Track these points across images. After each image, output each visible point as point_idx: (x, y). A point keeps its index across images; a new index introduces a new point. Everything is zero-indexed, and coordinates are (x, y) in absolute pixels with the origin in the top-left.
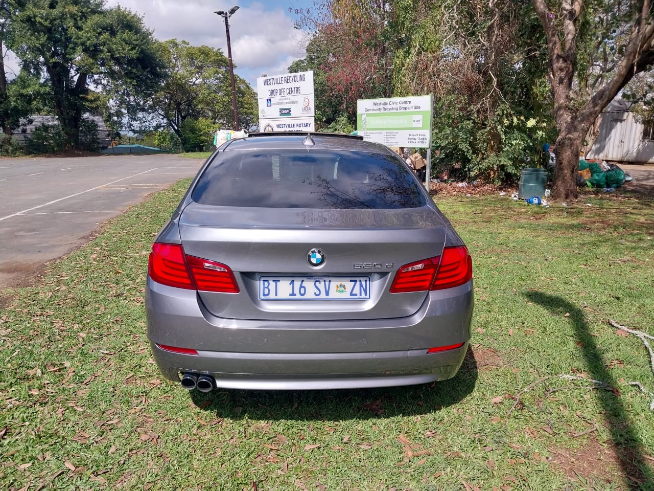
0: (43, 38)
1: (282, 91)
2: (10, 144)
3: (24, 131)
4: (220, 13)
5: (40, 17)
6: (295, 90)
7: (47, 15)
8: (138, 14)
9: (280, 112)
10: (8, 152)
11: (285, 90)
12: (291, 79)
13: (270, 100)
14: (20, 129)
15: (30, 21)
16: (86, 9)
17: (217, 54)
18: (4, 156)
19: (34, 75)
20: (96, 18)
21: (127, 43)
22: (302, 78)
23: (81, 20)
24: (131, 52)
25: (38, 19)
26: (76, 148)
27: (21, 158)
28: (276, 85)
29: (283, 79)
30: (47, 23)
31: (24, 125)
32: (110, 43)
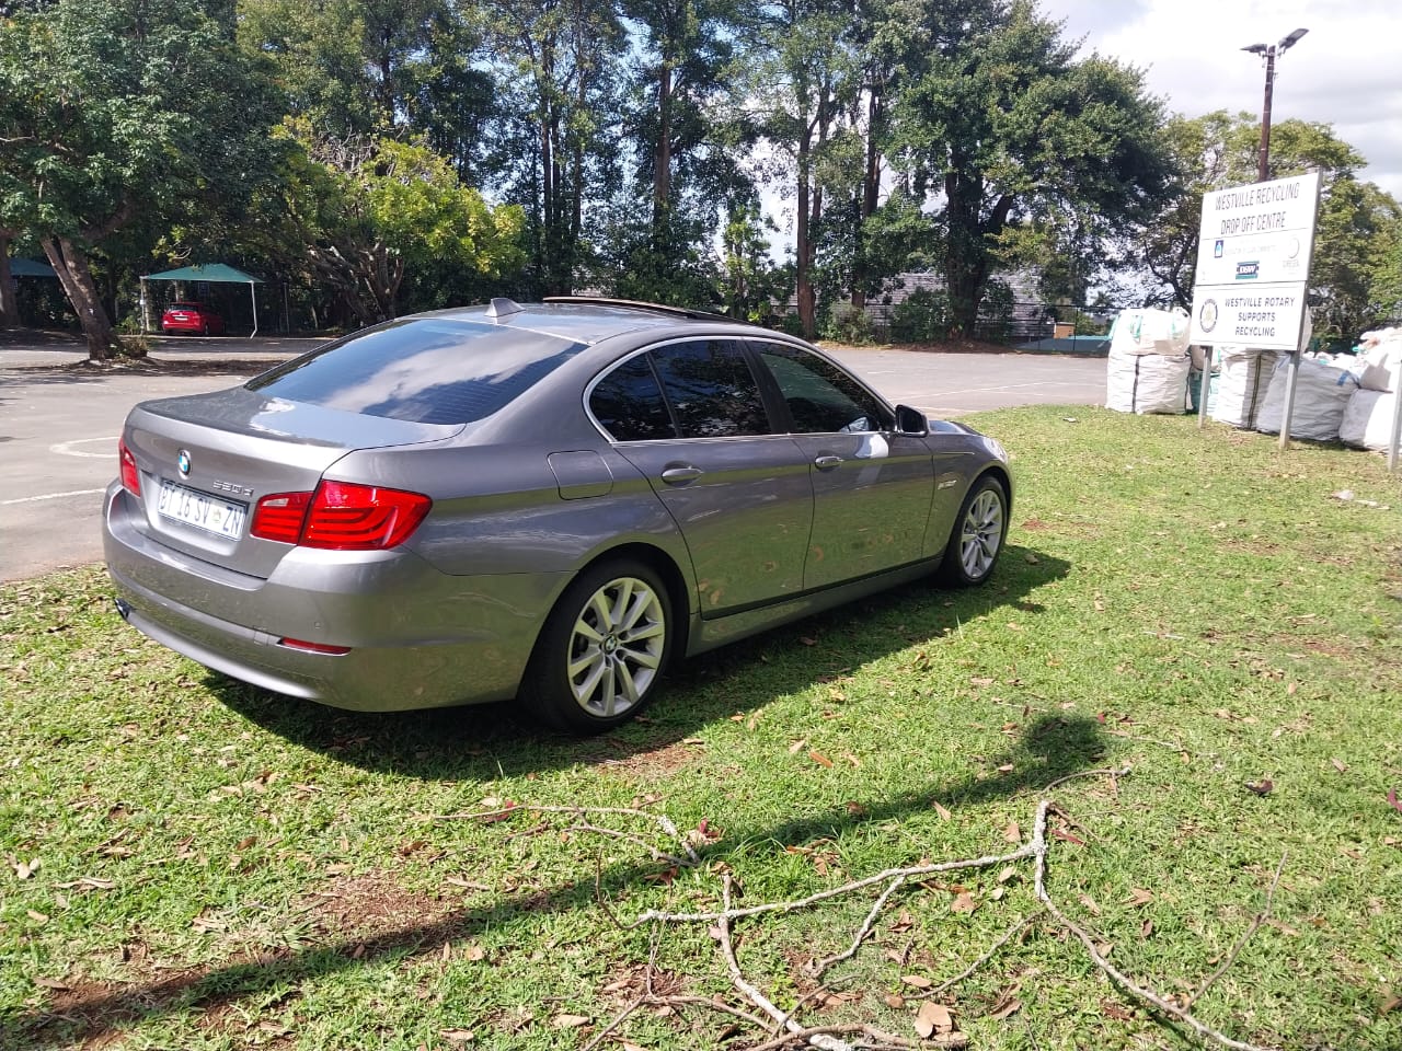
0: (940, 130)
1: (1247, 223)
2: (857, 324)
3: (887, 301)
4: (1256, 49)
5: (942, 93)
6: (1274, 220)
7: (955, 87)
8: (1135, 67)
9: (1238, 269)
10: (849, 339)
11: (1255, 220)
12: (1270, 194)
13: (1222, 242)
14: (881, 298)
15: (924, 102)
16: (1030, 67)
17: (1315, 138)
18: (844, 344)
19: (914, 198)
20: (1043, 85)
21: (1096, 129)
22: (1293, 192)
23: (1015, 89)
24: (1100, 146)
25: (938, 97)
26: (967, 337)
27: (868, 349)
28: (1240, 209)
29: (1255, 195)
30: (950, 103)
31: (889, 289)
32: (1062, 131)
